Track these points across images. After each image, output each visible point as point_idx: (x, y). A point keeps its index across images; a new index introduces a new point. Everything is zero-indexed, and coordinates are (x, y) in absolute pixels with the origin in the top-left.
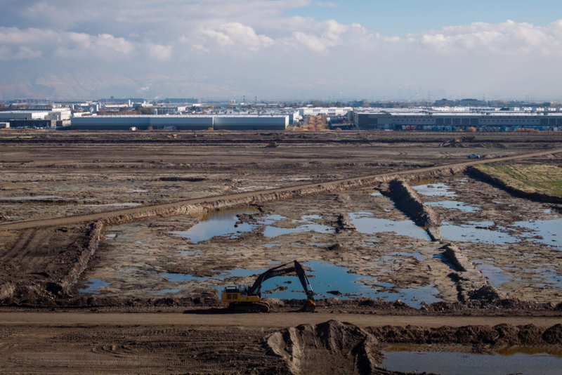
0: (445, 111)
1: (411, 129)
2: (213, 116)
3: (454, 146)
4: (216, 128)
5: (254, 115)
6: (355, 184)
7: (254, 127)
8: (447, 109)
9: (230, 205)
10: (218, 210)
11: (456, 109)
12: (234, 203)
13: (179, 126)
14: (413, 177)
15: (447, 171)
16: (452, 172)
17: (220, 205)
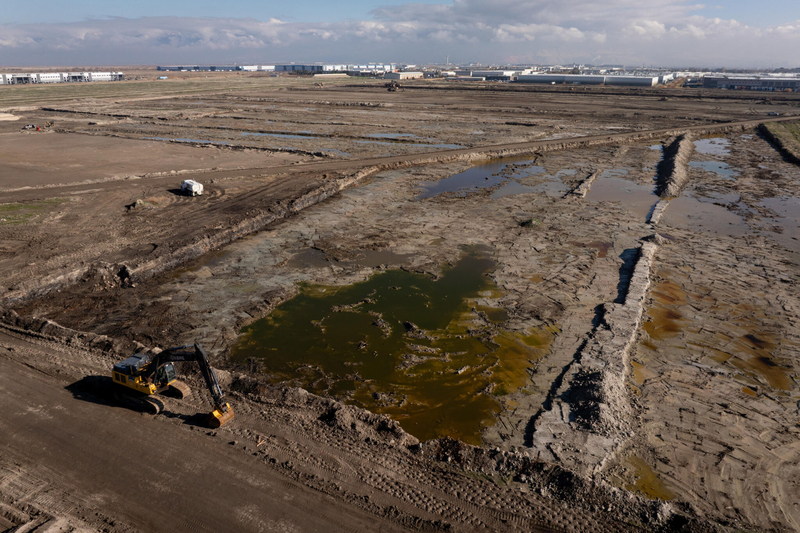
0: (776, 76)
1: (741, 89)
2: (605, 77)
3: (764, 103)
4: (606, 84)
5: (632, 76)
6: (645, 137)
7: (631, 84)
8: (780, 74)
9: (514, 153)
10: (501, 157)
11: (787, 75)
12: (519, 151)
13: (583, 82)
14: (704, 132)
15: (739, 128)
16: (743, 128)
17: (504, 154)
